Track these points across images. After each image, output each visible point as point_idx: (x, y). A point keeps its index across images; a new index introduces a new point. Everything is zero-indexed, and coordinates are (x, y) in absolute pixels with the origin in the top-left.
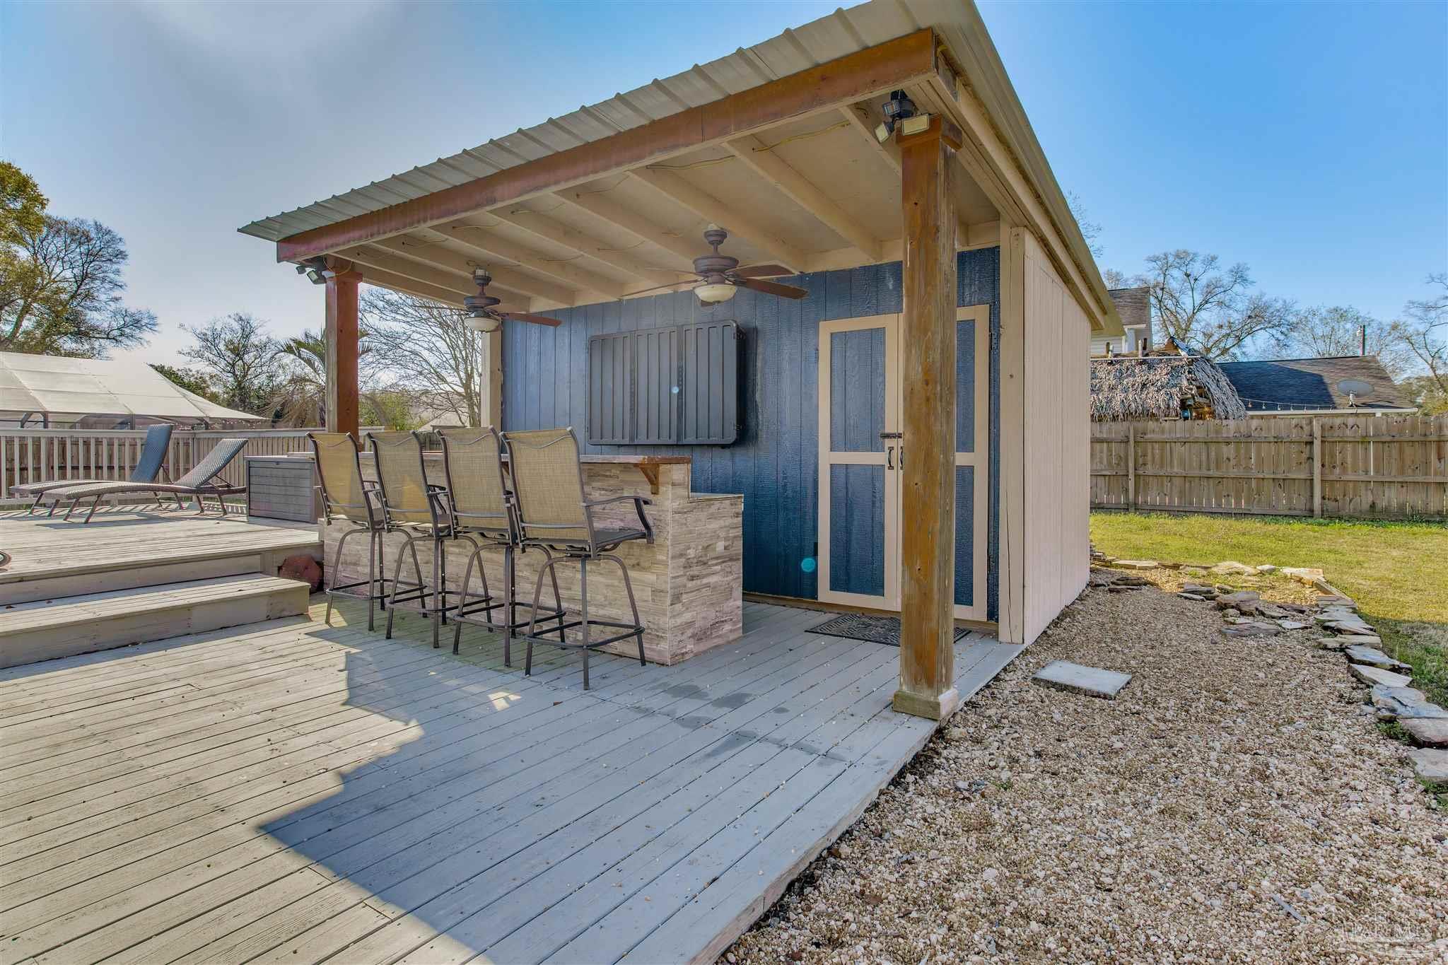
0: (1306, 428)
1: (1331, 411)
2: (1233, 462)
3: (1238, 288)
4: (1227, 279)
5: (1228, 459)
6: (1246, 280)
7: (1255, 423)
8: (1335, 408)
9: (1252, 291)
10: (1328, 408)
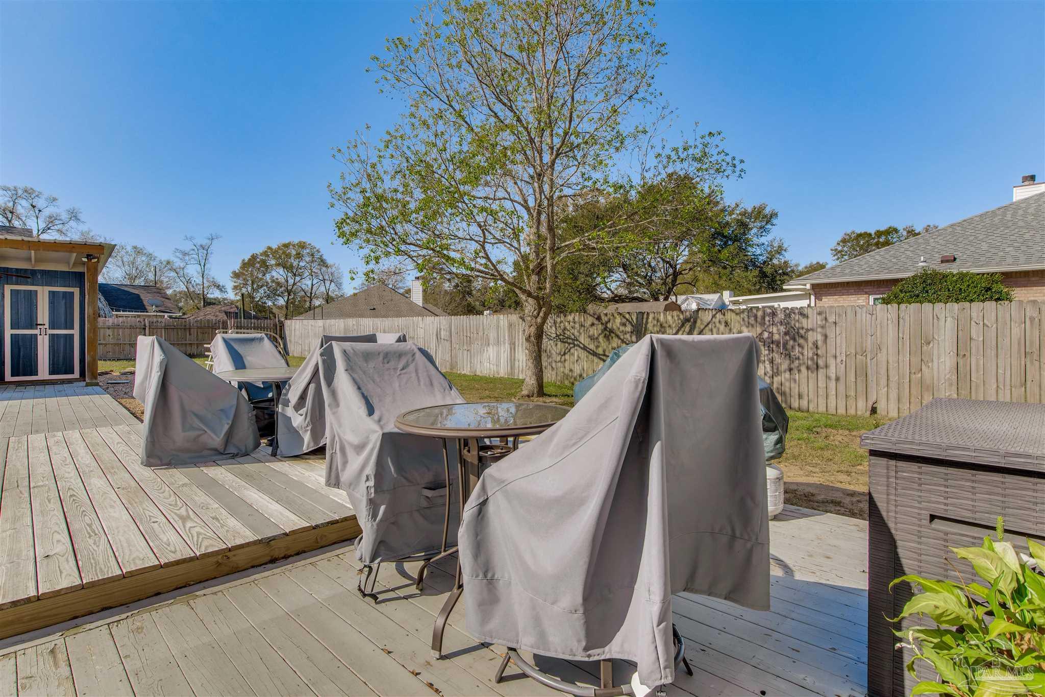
0: (143, 323)
1: (145, 314)
2: (111, 336)
3: (73, 223)
4: (64, 216)
5: (109, 336)
6: (79, 220)
7: (121, 319)
8: (147, 312)
9: (83, 228)
10: (144, 312)
